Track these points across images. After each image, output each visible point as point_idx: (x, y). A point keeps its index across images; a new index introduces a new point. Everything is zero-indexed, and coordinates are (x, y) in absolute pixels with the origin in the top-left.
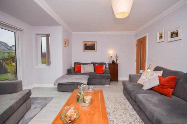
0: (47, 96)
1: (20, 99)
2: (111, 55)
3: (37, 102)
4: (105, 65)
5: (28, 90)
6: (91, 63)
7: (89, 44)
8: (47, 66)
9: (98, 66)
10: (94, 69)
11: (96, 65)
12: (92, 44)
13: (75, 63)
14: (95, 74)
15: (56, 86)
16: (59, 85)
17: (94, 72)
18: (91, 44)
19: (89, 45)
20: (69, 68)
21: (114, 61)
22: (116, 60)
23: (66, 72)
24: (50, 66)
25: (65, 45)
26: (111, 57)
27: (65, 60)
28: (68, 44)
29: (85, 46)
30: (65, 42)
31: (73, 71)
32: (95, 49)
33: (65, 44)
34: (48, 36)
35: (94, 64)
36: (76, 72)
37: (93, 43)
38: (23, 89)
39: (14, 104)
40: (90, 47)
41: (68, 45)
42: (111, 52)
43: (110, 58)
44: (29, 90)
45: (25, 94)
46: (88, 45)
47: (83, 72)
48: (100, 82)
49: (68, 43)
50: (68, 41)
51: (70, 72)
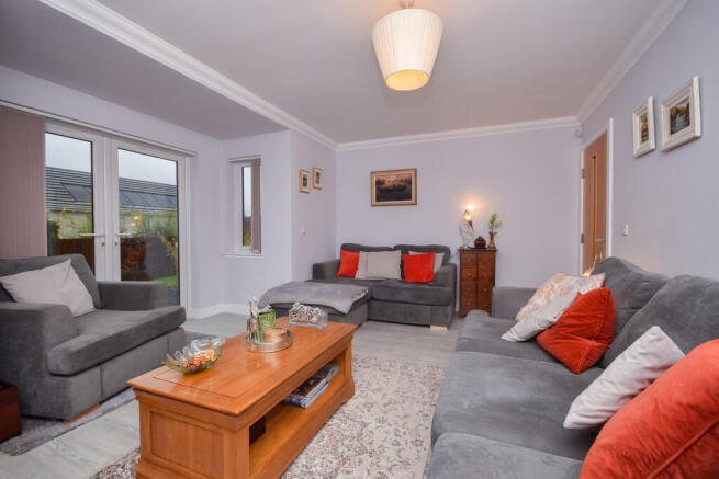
2: (468, 218)
4: (443, 254)
6: (396, 248)
7: (390, 180)
8: (253, 252)
9: (415, 260)
10: (401, 266)
11: (411, 253)
12: (401, 181)
13: (345, 248)
14: (400, 285)
16: (274, 308)
17: (398, 277)
18: (400, 178)
19: (391, 184)
20: (319, 260)
21: (483, 240)
22: (492, 236)
23: (308, 274)
24: (260, 252)
26: (470, 223)
27: (304, 234)
28: (317, 186)
29: (378, 189)
30: (305, 179)
31: (330, 272)
32: (410, 198)
33: (305, 185)
34: (256, 165)
35: (404, 249)
36: (341, 276)
37: (405, 176)
40: (394, 192)
41: (319, 188)
42: (472, 207)
43: (465, 229)
46: (387, 185)
47: (363, 277)
48: (411, 315)
49: (318, 182)
50: (318, 174)
51: (319, 273)
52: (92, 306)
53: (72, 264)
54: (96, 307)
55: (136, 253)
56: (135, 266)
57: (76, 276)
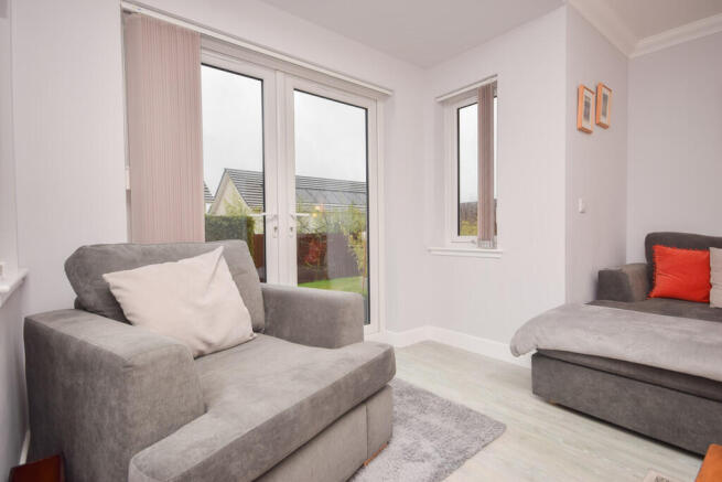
0: (475, 404)
1: (336, 387)
3: (423, 418)
5: (382, 346)
8: (480, 246)
13: (653, 241)
15: (525, 362)
16: (541, 356)
20: (606, 263)
23: (586, 289)
24: (494, 246)
25: (586, 125)
27: (583, 212)
28: (603, 120)
30: (587, 105)
31: (636, 286)
33: (587, 116)
34: (486, 95)
36: (662, 297)
38: (366, 338)
39: (300, 406)
41: (605, 127)
44: (383, 350)
45: (362, 367)
49: (604, 114)
50: (605, 97)
51: (609, 288)
52: (250, 329)
53: (225, 254)
54: (256, 330)
55: (317, 249)
56: (316, 263)
57: (228, 275)
